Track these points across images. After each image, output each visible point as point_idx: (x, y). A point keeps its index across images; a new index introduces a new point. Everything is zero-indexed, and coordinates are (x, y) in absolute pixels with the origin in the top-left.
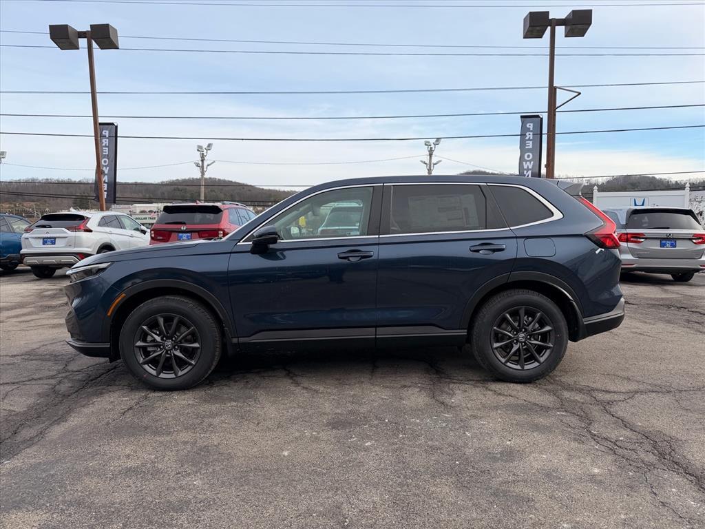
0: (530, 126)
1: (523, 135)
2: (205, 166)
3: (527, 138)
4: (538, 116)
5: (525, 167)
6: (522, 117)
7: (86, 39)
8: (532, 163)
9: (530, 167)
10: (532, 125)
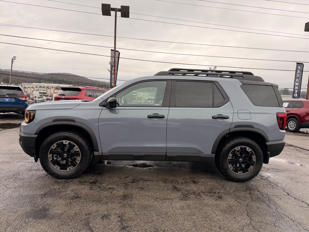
0: (299, 67)
1: (296, 71)
3: (298, 73)
4: (302, 64)
5: (296, 85)
6: (297, 63)
7: (114, 12)
8: (298, 83)
9: (297, 85)
10: (300, 67)
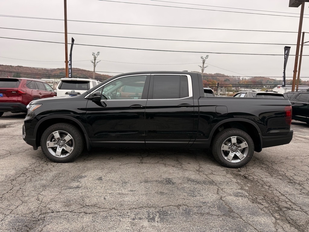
2: (96, 63)
